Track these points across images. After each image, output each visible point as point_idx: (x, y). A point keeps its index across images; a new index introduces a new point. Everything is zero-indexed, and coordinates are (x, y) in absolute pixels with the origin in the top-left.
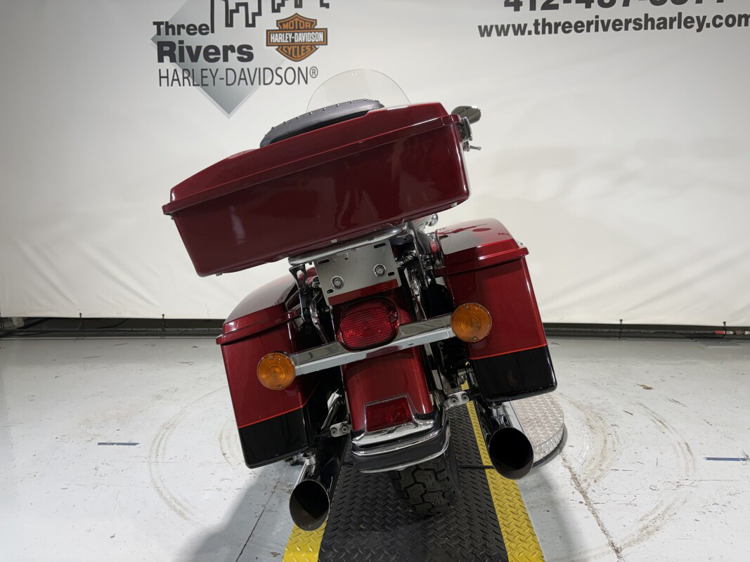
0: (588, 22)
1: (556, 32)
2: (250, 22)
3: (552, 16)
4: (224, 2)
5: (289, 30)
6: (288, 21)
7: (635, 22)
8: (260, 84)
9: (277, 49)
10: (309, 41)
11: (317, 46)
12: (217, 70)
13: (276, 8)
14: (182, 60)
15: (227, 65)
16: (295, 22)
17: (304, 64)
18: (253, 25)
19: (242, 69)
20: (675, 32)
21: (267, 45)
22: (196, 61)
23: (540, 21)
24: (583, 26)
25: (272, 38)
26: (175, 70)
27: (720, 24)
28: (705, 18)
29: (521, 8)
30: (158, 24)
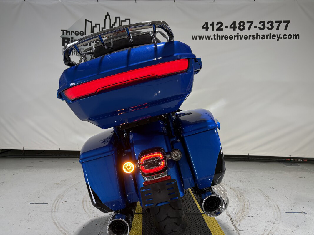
0: (234, 36)
1: (222, 39)
4: (90, 23)
7: (253, 36)
13: (111, 26)
23: (216, 35)
24: (232, 37)
27: (286, 38)
28: (280, 35)
29: (208, 29)
30: (63, 31)
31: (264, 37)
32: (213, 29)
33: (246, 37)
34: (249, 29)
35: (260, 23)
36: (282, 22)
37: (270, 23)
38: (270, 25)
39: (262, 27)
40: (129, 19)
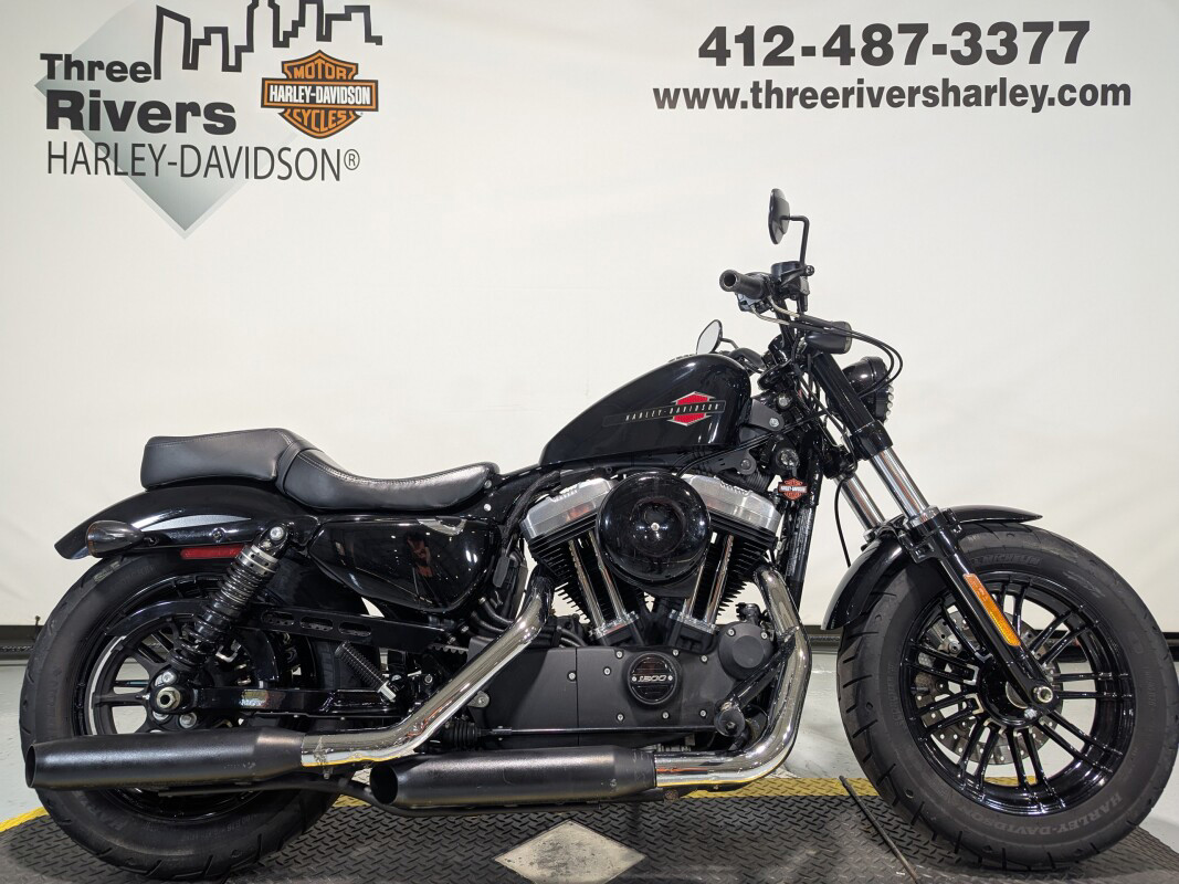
0: (845, 89)
1: (790, 105)
2: (232, 62)
3: (782, 77)
4: (182, 25)
5: (306, 79)
6: (304, 65)
7: (926, 93)
8: (247, 177)
9: (281, 114)
10: (345, 102)
11: (358, 113)
12: (164, 146)
13: (281, 39)
14: (95, 125)
15: (184, 138)
16: (316, 66)
17: (332, 144)
18: (238, 68)
19: (214, 148)
20: (995, 111)
21: (263, 106)
22: (124, 130)
23: (763, 85)
24: (836, 96)
25: (272, 93)
26: (81, 144)
27: (1072, 101)
28: (1045, 88)
29: (728, 59)
30: (50, 59)
31: (975, 97)
32: (749, 59)
33: (896, 97)
34: (911, 58)
35: (958, 31)
36: (1056, 27)
37: (1003, 35)
38: (1003, 43)
39: (967, 52)
40: (365, 9)
